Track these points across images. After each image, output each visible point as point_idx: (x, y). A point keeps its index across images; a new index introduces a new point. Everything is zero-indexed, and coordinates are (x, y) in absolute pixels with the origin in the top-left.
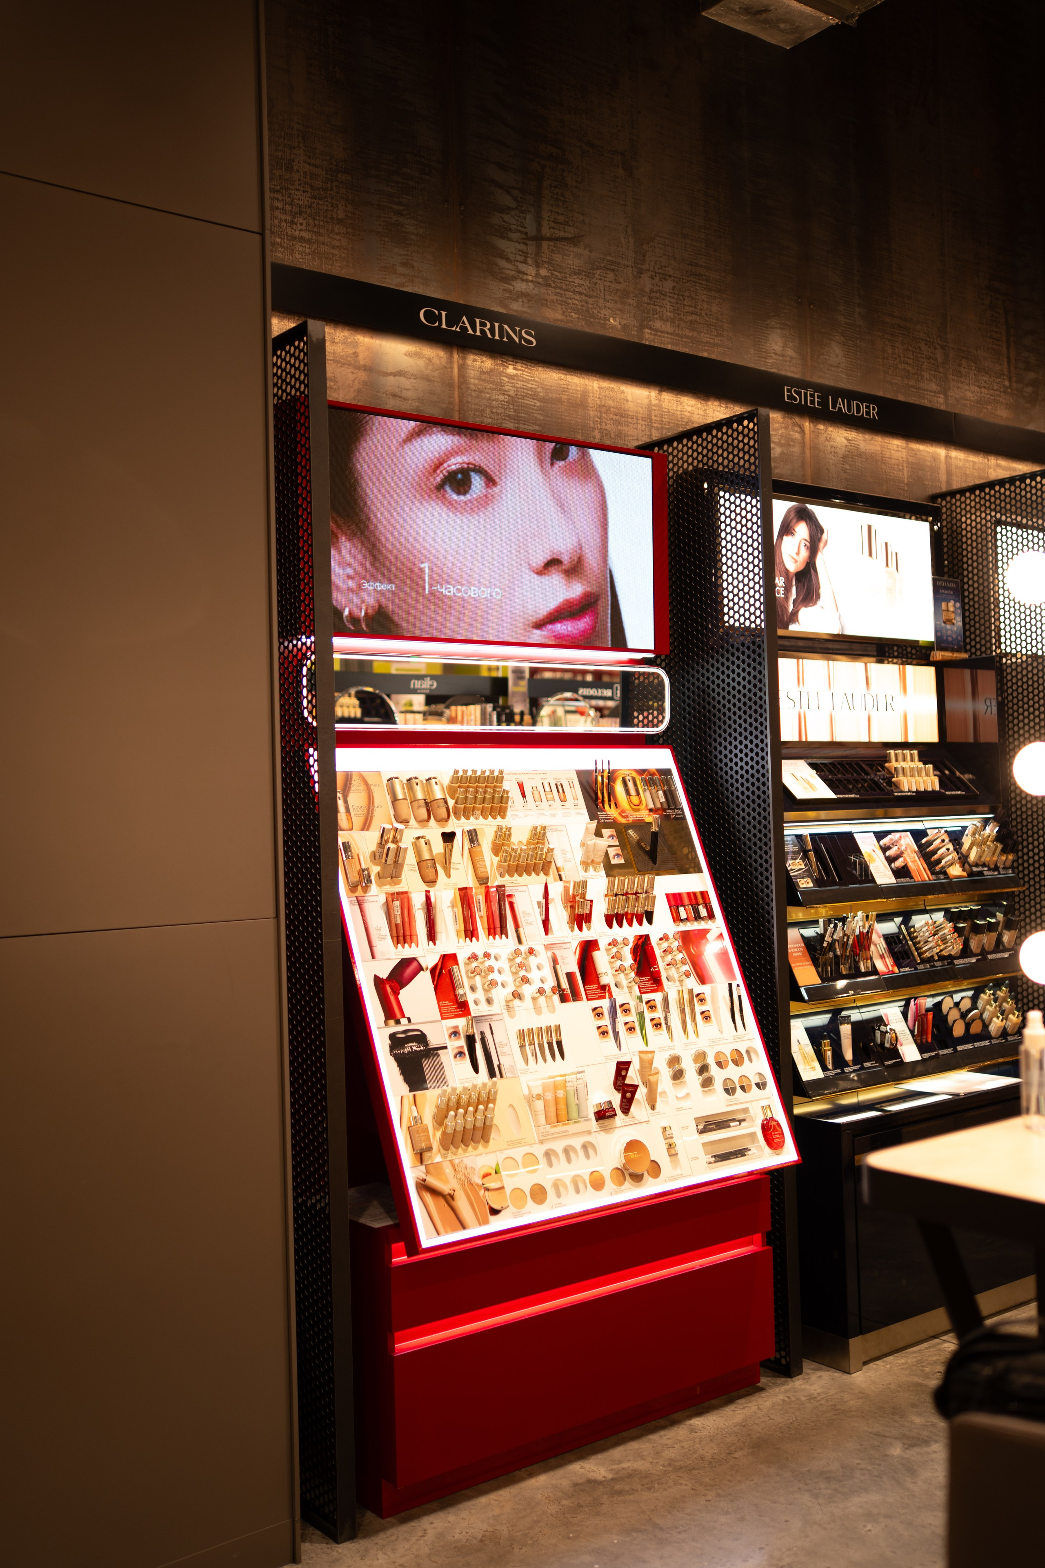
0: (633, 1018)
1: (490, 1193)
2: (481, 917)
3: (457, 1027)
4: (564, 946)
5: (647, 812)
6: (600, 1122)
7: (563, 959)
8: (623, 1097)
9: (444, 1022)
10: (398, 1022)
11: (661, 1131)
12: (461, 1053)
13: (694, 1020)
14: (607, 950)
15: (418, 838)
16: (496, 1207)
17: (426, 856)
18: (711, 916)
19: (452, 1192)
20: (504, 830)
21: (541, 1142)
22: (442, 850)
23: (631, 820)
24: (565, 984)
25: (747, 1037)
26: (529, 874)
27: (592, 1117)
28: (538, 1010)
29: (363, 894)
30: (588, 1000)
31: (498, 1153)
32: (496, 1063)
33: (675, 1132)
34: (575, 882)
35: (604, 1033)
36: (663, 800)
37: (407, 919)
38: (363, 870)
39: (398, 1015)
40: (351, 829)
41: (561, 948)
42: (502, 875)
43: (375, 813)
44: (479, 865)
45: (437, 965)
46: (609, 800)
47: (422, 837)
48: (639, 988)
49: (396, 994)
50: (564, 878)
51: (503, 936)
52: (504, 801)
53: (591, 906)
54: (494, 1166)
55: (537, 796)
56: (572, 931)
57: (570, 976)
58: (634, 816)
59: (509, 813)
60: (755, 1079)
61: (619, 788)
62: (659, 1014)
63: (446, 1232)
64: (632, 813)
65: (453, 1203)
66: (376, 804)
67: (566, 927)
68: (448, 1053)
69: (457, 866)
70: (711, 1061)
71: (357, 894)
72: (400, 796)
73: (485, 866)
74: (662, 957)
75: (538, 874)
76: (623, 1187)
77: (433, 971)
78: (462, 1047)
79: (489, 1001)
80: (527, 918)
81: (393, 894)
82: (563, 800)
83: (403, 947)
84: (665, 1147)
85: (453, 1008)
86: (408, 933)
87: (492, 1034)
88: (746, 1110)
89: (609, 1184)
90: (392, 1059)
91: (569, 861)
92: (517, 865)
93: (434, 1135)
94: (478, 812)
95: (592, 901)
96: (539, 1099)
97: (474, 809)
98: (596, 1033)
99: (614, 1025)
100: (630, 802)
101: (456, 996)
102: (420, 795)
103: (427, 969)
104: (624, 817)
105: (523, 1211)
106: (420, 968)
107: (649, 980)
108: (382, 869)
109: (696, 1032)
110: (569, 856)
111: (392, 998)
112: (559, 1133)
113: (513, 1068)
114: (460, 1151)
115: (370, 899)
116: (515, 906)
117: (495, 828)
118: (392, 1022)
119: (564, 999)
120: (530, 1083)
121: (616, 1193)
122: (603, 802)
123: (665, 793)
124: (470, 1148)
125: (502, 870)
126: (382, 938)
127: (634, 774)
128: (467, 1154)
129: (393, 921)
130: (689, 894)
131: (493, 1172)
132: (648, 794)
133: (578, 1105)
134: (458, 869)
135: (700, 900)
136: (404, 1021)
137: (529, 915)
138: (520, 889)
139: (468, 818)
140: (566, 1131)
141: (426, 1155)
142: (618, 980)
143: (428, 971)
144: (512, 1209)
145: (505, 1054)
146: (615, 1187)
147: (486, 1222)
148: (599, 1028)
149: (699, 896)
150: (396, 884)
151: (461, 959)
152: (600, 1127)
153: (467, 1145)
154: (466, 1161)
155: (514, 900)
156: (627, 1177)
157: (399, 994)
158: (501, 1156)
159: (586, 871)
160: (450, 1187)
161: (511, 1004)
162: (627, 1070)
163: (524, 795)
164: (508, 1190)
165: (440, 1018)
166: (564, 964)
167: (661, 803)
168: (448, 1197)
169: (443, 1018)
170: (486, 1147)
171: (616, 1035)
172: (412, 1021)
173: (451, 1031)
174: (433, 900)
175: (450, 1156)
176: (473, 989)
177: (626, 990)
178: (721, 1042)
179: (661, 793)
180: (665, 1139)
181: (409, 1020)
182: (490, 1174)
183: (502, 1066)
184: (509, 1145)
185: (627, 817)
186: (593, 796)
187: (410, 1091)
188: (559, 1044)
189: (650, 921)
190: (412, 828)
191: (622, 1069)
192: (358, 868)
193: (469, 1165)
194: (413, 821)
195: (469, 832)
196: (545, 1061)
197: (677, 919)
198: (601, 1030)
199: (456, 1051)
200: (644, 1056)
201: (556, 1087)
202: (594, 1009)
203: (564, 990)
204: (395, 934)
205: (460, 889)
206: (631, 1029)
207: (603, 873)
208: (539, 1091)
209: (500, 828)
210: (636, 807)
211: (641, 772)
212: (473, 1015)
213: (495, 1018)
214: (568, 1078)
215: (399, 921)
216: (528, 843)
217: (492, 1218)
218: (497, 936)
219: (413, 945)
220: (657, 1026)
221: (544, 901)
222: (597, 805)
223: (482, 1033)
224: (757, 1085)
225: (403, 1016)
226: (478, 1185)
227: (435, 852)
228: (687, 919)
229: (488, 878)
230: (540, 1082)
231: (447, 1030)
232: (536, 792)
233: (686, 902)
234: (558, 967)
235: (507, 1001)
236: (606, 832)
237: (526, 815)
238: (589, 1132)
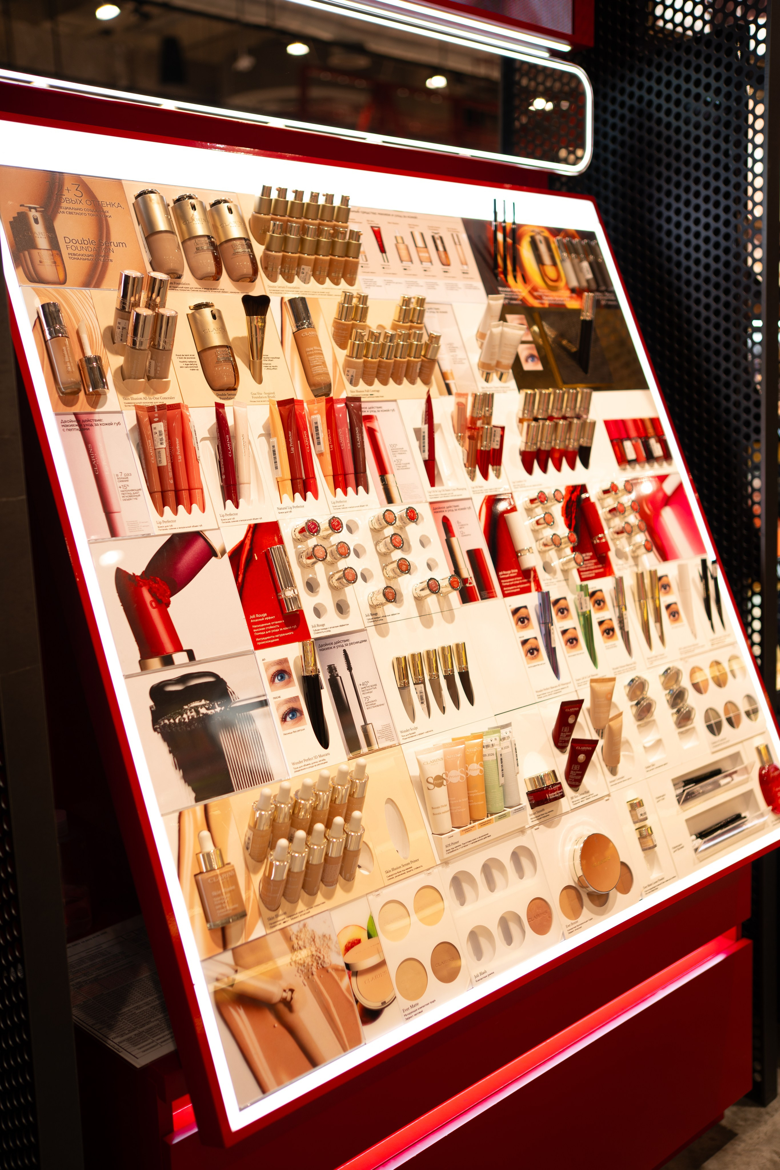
0: (573, 622)
1: (361, 979)
2: (320, 455)
3: (285, 661)
4: (462, 504)
5: (567, 293)
6: (538, 808)
7: (462, 526)
8: (572, 761)
9: (260, 653)
10: (168, 661)
11: (627, 809)
12: (293, 713)
13: (658, 619)
14: (529, 511)
15: (198, 307)
16: (372, 1004)
17: (216, 340)
18: (667, 456)
19: (288, 995)
20: (355, 301)
21: (446, 863)
22: (244, 332)
23: (546, 303)
24: (467, 571)
25: (728, 640)
26: (399, 382)
27: (525, 801)
28: (425, 618)
29: (89, 409)
30: (505, 595)
31: (370, 897)
32: (358, 722)
33: (648, 808)
34: (475, 396)
35: (533, 651)
36: (590, 276)
37: (180, 458)
38: (89, 360)
39: (168, 646)
40: (64, 282)
41: (457, 508)
42: (353, 382)
43: (112, 256)
44: (314, 360)
45: (242, 544)
46: (514, 270)
47: (207, 305)
48: (579, 572)
49: (163, 605)
50: (454, 390)
51: (361, 489)
52: (352, 252)
53: (502, 437)
54: (365, 925)
55: (404, 253)
56: (473, 478)
57: (474, 556)
58: (550, 298)
59: (360, 277)
60: (743, 706)
61: (526, 252)
62: (609, 613)
63: (280, 1083)
64: (547, 292)
65: (290, 1018)
66: (115, 237)
67: (462, 472)
68: (269, 714)
69: (273, 363)
70: (685, 682)
71: (77, 409)
72: (161, 224)
73: (324, 363)
74: (608, 520)
75: (412, 382)
76: (581, 919)
77: (235, 556)
78: (296, 699)
79: (341, 608)
80: (399, 457)
81: (151, 409)
82: (446, 263)
83: (175, 512)
84: (636, 835)
85: (275, 626)
86: (183, 485)
87: (350, 668)
88: (736, 757)
89: (559, 918)
90: (157, 738)
91: (461, 362)
92: (380, 364)
93: (249, 881)
94: (307, 269)
95: (503, 429)
96: (440, 785)
97: (300, 262)
98: (520, 651)
99: (548, 636)
100: (543, 275)
101: (281, 603)
102: (200, 228)
103: (223, 552)
104: (536, 298)
105: (421, 1001)
106: (209, 552)
107: (592, 558)
108: (126, 361)
109: (662, 638)
110: (460, 354)
111: (155, 614)
112: (475, 841)
113: (389, 731)
114: (301, 906)
115: (106, 418)
116: (378, 435)
117: (340, 299)
118: (155, 662)
119: (467, 596)
120: (423, 758)
121: (571, 932)
122: (505, 273)
123: (591, 265)
124: (319, 898)
125: (352, 371)
126: (132, 495)
127: (547, 234)
128: (313, 911)
129: (153, 460)
130: (635, 421)
131: (364, 936)
132: (568, 265)
133: (503, 786)
134: (275, 368)
135: (650, 430)
136: (180, 658)
137: (403, 452)
138: (385, 406)
139: (290, 280)
140: (487, 836)
141: (233, 931)
142: (548, 560)
143: (226, 557)
144: (402, 1002)
145: (373, 704)
146: (569, 922)
147: (356, 1041)
148: (524, 642)
149: (649, 425)
150: (157, 392)
151: (287, 532)
152: (538, 818)
153: (312, 893)
154: (312, 924)
155: (375, 425)
156: (586, 899)
157: (168, 604)
158: (376, 902)
159: (487, 380)
160: (284, 984)
161: (379, 611)
162: (576, 714)
163: (382, 250)
164: (392, 967)
165: (252, 648)
166: (463, 535)
167: (588, 281)
168: (282, 1008)
169: (257, 647)
170: (347, 889)
171: (552, 653)
172: (198, 657)
173: (274, 669)
174: (230, 422)
175: (283, 921)
176: (311, 586)
177: (560, 575)
178: (697, 651)
179: (585, 265)
180: (635, 823)
181: (191, 655)
182: (358, 941)
183: (369, 727)
184: (390, 877)
185: (539, 298)
186: (491, 262)
187: (197, 800)
188: (465, 677)
189: (586, 464)
190: (187, 289)
191: (569, 714)
192: (78, 356)
193: (319, 933)
194: (187, 277)
195: (292, 302)
196: (443, 710)
197: (622, 459)
198: (528, 646)
199: (284, 708)
200: (597, 686)
201: (466, 760)
202: (515, 612)
203: (465, 581)
204: (157, 487)
205: (281, 404)
206: (572, 641)
207: (512, 384)
208: (436, 770)
209: (348, 298)
210: (552, 285)
211: (555, 232)
212: (313, 635)
213: (353, 638)
214: (487, 740)
215: (164, 461)
216: (395, 327)
217: (366, 1030)
218: (350, 490)
219: (195, 507)
220: (609, 632)
221: (425, 428)
222: (496, 276)
223: (332, 669)
224: (748, 714)
225: (178, 648)
226: (337, 970)
227: (231, 335)
228: (636, 461)
229: (330, 384)
230: (439, 754)
231: (267, 670)
232: (402, 247)
233: (633, 433)
234: (454, 540)
235: (373, 607)
236: (513, 319)
237: (389, 282)
238: (522, 831)
